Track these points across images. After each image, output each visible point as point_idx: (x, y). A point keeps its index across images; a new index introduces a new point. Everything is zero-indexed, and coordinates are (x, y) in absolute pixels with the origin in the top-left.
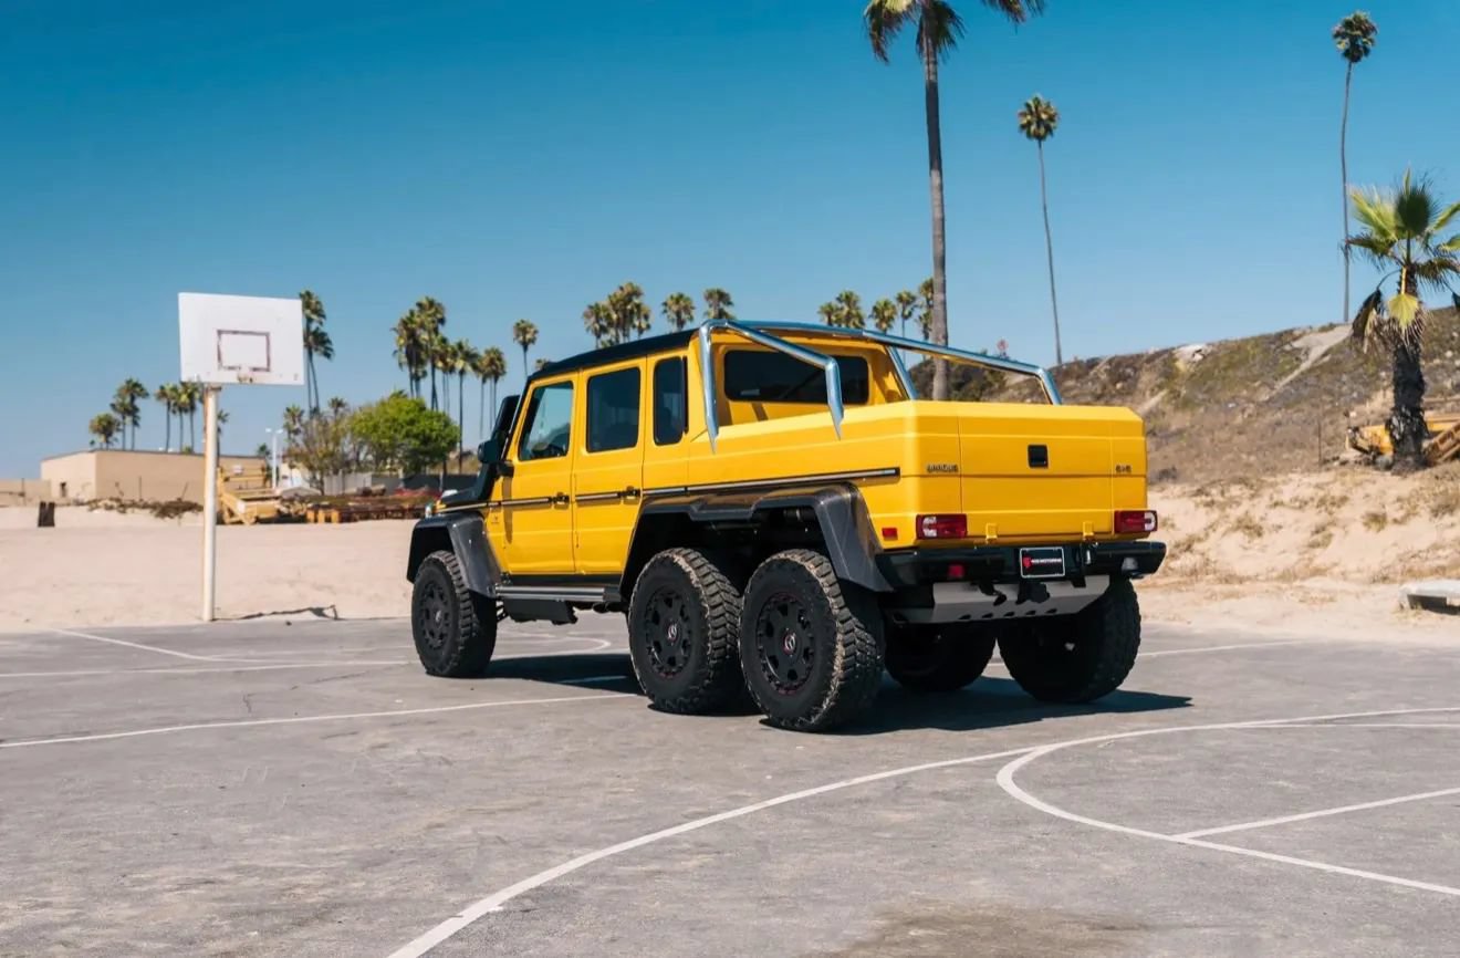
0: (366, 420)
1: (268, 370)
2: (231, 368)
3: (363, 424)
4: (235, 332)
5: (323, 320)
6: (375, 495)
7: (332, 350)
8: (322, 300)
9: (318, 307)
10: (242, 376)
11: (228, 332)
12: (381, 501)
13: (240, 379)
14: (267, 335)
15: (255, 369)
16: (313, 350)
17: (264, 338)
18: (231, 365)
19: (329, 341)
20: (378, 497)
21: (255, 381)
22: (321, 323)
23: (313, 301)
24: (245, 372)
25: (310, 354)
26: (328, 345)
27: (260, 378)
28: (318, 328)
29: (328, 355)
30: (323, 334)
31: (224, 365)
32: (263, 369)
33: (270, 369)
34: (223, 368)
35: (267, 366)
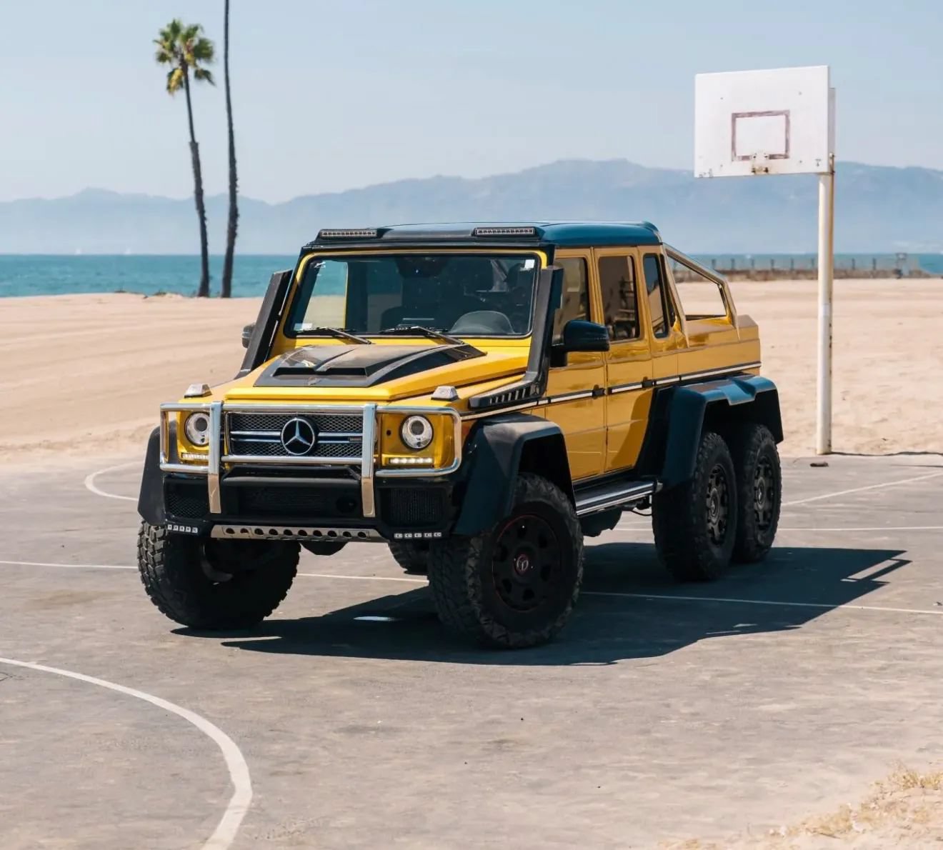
1: (786, 157)
2: (746, 158)
4: (751, 114)
10: (757, 168)
11: (743, 115)
13: (754, 171)
14: (786, 114)
15: (772, 157)
17: (783, 118)
18: (745, 154)
21: (771, 171)
24: (761, 162)
27: (778, 167)
31: (738, 155)
32: (780, 155)
33: (791, 153)
34: (737, 158)
35: (787, 151)
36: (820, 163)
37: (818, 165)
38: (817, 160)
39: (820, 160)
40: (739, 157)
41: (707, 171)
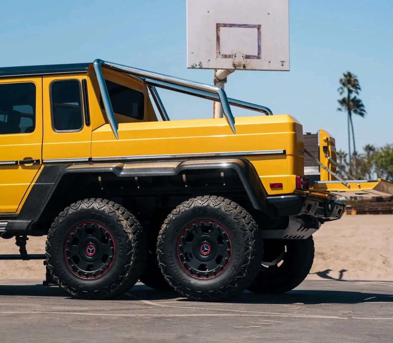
0: (385, 157)
1: (258, 57)
3: (383, 159)
4: (231, 25)
5: (359, 91)
6: (385, 201)
7: (364, 111)
8: (358, 78)
9: (356, 83)
10: (237, 64)
11: (225, 25)
12: (389, 205)
13: (234, 66)
15: (248, 57)
16: (352, 112)
17: (256, 29)
18: (228, 53)
19: (362, 105)
20: (387, 203)
21: (248, 67)
22: (358, 93)
23: (353, 79)
24: (239, 60)
25: (350, 114)
26: (362, 108)
28: (355, 97)
29: (362, 115)
30: (359, 101)
31: (221, 53)
32: (254, 56)
33: (263, 55)
34: (221, 56)
35: (259, 54)
36: (283, 64)
37: (283, 65)
38: (282, 62)
39: (284, 62)
40: (223, 55)
41: (198, 63)
